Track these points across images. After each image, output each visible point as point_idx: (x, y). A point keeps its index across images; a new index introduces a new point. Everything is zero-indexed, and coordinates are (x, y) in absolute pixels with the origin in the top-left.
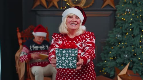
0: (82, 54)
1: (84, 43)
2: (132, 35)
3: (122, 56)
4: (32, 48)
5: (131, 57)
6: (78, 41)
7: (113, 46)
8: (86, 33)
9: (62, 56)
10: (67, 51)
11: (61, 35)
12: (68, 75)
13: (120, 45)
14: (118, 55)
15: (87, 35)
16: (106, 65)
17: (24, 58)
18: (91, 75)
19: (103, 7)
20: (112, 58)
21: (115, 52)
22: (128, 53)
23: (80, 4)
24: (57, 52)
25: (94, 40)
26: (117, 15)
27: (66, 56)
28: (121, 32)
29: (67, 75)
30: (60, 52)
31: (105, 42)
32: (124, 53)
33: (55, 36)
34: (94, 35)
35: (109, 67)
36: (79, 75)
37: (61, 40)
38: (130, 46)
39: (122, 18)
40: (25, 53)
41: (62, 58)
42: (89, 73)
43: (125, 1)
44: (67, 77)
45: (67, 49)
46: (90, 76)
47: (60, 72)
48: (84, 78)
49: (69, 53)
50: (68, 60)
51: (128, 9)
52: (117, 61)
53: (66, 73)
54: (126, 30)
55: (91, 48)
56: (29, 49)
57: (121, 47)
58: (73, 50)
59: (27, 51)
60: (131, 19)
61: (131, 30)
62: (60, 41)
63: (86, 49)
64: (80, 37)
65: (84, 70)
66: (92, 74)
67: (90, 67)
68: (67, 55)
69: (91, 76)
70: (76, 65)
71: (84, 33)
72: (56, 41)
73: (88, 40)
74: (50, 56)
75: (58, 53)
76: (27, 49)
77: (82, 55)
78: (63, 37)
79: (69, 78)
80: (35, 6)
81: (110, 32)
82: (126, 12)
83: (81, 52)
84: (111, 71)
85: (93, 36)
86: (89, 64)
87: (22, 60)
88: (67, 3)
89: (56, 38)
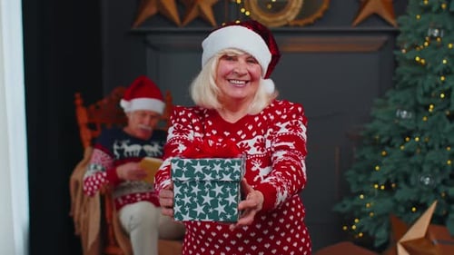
0: (263, 172)
1: (269, 138)
2: (448, 113)
3: (413, 180)
4: (121, 151)
5: (444, 182)
6: (253, 131)
7: (387, 149)
8: (278, 107)
9: (193, 183)
10: (208, 168)
11: (196, 112)
12: (221, 242)
13: (407, 145)
14: (400, 178)
15: (279, 113)
16: (363, 210)
17: (97, 182)
18: (294, 239)
19: (357, 21)
20: (383, 187)
21: (392, 167)
22: (432, 170)
23: (284, 14)
24: (177, 170)
25: (303, 127)
26: (399, 49)
27: (205, 182)
28: (412, 102)
29: (215, 241)
30: (185, 169)
31: (362, 133)
32: (420, 170)
33: (178, 116)
34: (302, 111)
35: (372, 214)
36: (253, 241)
37: (197, 128)
38: (441, 146)
39: (417, 59)
40: (99, 168)
41: (192, 189)
42: (288, 234)
43: (426, 2)
44: (217, 247)
45: (208, 160)
46: (290, 245)
47: (195, 229)
48: (271, 249)
49: (214, 174)
50: (210, 196)
51: (434, 28)
52: (399, 195)
53: (214, 234)
54: (427, 95)
55: (292, 156)
56: (110, 152)
57: (412, 150)
58: (228, 163)
59: (104, 160)
60: (445, 62)
61: (442, 96)
62: (195, 131)
63: (276, 158)
64: (257, 119)
65: (270, 224)
66: (297, 236)
67: (290, 213)
68: (208, 178)
69: (295, 245)
70: (236, 210)
71: (272, 105)
72: (181, 132)
73: (283, 130)
74: (159, 183)
75: (179, 173)
76: (105, 155)
77: (265, 178)
78: (205, 120)
79: (222, 249)
80: (143, 17)
81: (378, 101)
82: (427, 38)
83: (261, 167)
84: (379, 226)
85: (298, 115)
86: (288, 204)
87: (90, 189)
88: (243, 10)
89: (180, 122)
